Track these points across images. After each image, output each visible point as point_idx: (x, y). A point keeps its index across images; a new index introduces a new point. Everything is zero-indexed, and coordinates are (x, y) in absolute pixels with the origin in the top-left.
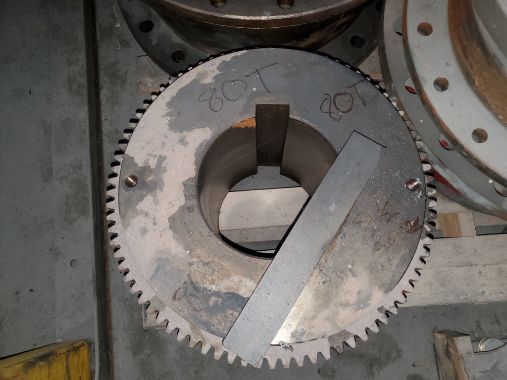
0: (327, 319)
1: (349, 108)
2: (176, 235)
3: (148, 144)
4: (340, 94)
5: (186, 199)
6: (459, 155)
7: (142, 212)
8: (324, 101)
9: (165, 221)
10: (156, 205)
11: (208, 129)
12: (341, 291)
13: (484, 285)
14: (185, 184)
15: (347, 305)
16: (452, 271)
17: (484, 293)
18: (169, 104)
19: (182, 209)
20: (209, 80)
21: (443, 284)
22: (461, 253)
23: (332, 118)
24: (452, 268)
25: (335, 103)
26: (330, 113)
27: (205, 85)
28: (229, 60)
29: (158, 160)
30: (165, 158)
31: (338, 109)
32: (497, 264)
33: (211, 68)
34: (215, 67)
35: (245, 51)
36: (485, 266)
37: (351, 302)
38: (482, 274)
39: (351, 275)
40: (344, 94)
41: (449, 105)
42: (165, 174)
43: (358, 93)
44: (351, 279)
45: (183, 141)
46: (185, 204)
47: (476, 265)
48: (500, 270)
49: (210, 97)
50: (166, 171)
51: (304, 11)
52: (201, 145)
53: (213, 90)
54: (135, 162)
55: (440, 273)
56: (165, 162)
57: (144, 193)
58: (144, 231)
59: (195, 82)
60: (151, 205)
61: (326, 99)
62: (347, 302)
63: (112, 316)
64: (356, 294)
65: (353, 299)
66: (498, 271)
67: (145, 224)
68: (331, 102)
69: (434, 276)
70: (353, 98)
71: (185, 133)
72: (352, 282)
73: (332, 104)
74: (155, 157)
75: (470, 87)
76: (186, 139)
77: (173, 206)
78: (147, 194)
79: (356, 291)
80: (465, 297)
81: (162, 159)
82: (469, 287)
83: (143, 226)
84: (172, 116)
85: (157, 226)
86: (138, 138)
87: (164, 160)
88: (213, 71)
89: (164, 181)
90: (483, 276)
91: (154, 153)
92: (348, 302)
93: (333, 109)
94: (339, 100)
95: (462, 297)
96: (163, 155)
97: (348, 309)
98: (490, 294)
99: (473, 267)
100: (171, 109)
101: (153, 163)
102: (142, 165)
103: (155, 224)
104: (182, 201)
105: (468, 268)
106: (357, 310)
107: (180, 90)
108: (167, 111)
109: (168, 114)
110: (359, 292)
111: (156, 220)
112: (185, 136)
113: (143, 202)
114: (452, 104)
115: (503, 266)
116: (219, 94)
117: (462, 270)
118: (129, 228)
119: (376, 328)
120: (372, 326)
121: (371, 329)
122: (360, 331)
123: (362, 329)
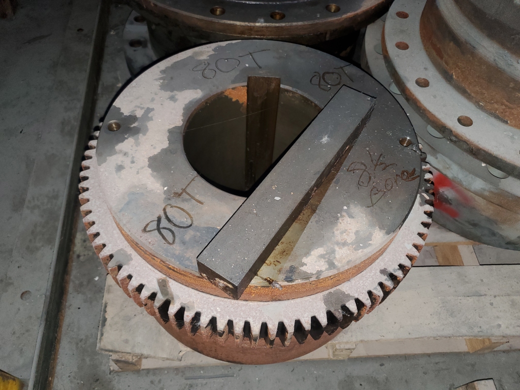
0: (322, 256)
1: (337, 83)
2: (155, 173)
3: (137, 98)
4: (328, 73)
5: (169, 143)
6: (448, 142)
7: (121, 151)
8: (313, 77)
9: (144, 160)
10: (137, 146)
11: (199, 91)
12: (337, 230)
13: (498, 317)
14: (171, 132)
15: (344, 244)
16: (461, 301)
17: (499, 326)
18: (163, 72)
19: (164, 152)
20: (204, 57)
21: (452, 314)
22: (467, 282)
23: (321, 88)
24: (459, 298)
25: (324, 79)
26: (319, 85)
27: (200, 60)
28: (224, 45)
29: (145, 111)
30: (153, 109)
31: (327, 83)
32: (508, 296)
33: (207, 49)
34: (211, 49)
35: (240, 41)
36: (495, 297)
37: (349, 241)
38: (494, 305)
39: (346, 216)
40: (333, 73)
41: (432, 97)
42: (150, 122)
43: (345, 73)
44: (348, 219)
45: (172, 98)
46: (168, 147)
47: (486, 295)
48: (513, 301)
49: (203, 69)
50: (152, 120)
51: (294, 22)
52: (190, 102)
53: (207, 64)
54: (121, 111)
55: (447, 302)
56: (152, 113)
57: (126, 136)
58: (120, 168)
59: (191, 58)
60: (132, 146)
61: (315, 76)
62: (343, 241)
63: (58, 361)
64: (353, 234)
65: (350, 238)
66: (511, 303)
67: (122, 162)
68: (320, 78)
69: (440, 306)
70: (340, 76)
71: (175, 92)
72: (349, 222)
73: (322, 79)
74: (142, 108)
75: (449, 84)
76: (176, 97)
77: (155, 148)
78: (129, 137)
79: (354, 231)
80: (479, 330)
81: (149, 110)
82: (481, 319)
83: (120, 163)
84: (164, 80)
85: (135, 164)
86: (128, 94)
87: (151, 111)
88: (209, 52)
89: (149, 128)
90: (495, 308)
91: (142, 106)
92: (346, 241)
93: (322, 82)
94: (327, 76)
95: (476, 330)
96: (151, 107)
97: (346, 248)
98: (507, 327)
99: (483, 297)
100: (165, 75)
101: (139, 113)
102: (128, 114)
103: (133, 162)
104: (166, 145)
105: (477, 298)
106: (356, 249)
107: (175, 62)
108: (160, 77)
109: (161, 79)
110: (357, 233)
111: (135, 159)
112: (176, 95)
113: (123, 143)
114: (435, 97)
115: (514, 297)
116: (213, 66)
117: (471, 300)
118: (104, 165)
119: (380, 291)
120: (375, 288)
121: (374, 291)
122: (361, 294)
123: (363, 291)
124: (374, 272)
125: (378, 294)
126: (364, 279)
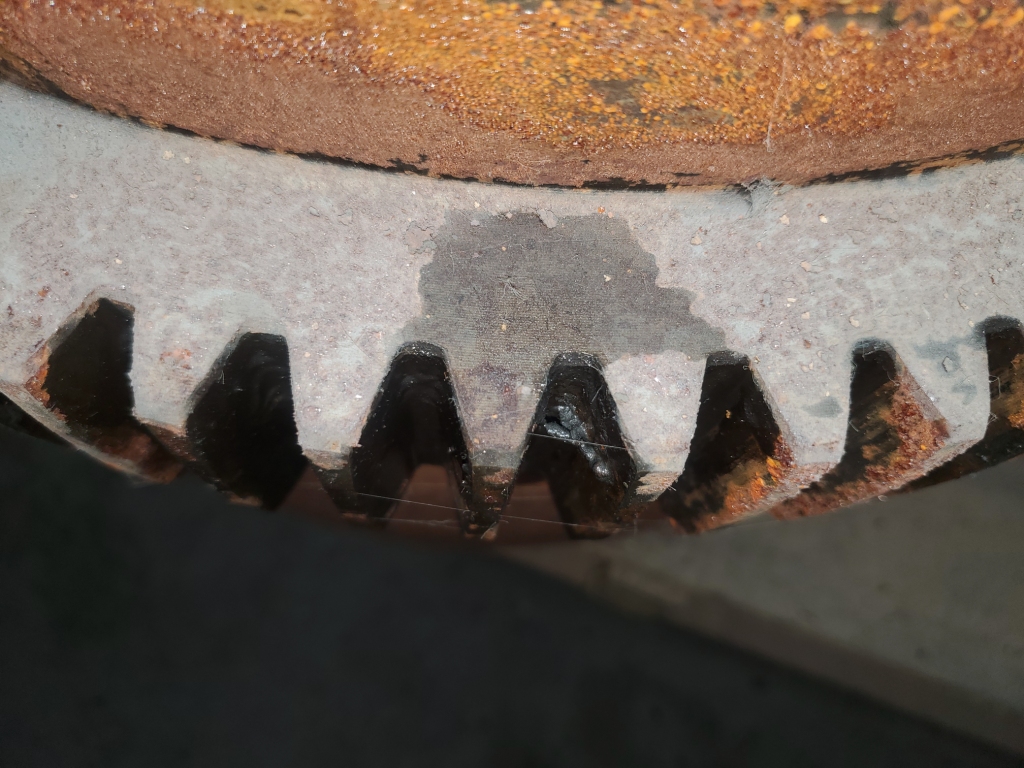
119: (969, 389)
120: (942, 354)
121: (920, 372)
122: (793, 344)
123: (827, 329)
124: (989, 220)
125: (943, 411)
126: (879, 241)
